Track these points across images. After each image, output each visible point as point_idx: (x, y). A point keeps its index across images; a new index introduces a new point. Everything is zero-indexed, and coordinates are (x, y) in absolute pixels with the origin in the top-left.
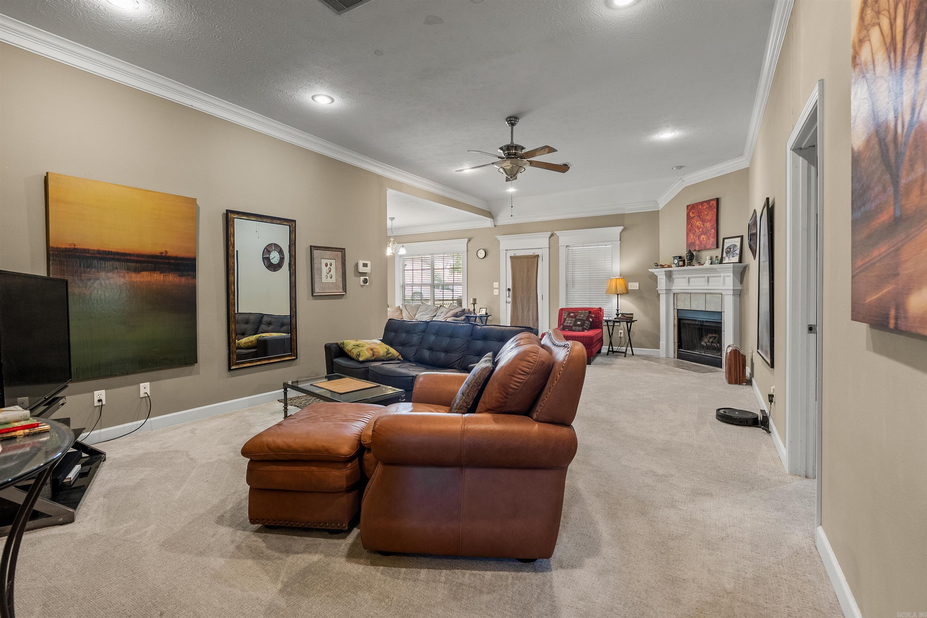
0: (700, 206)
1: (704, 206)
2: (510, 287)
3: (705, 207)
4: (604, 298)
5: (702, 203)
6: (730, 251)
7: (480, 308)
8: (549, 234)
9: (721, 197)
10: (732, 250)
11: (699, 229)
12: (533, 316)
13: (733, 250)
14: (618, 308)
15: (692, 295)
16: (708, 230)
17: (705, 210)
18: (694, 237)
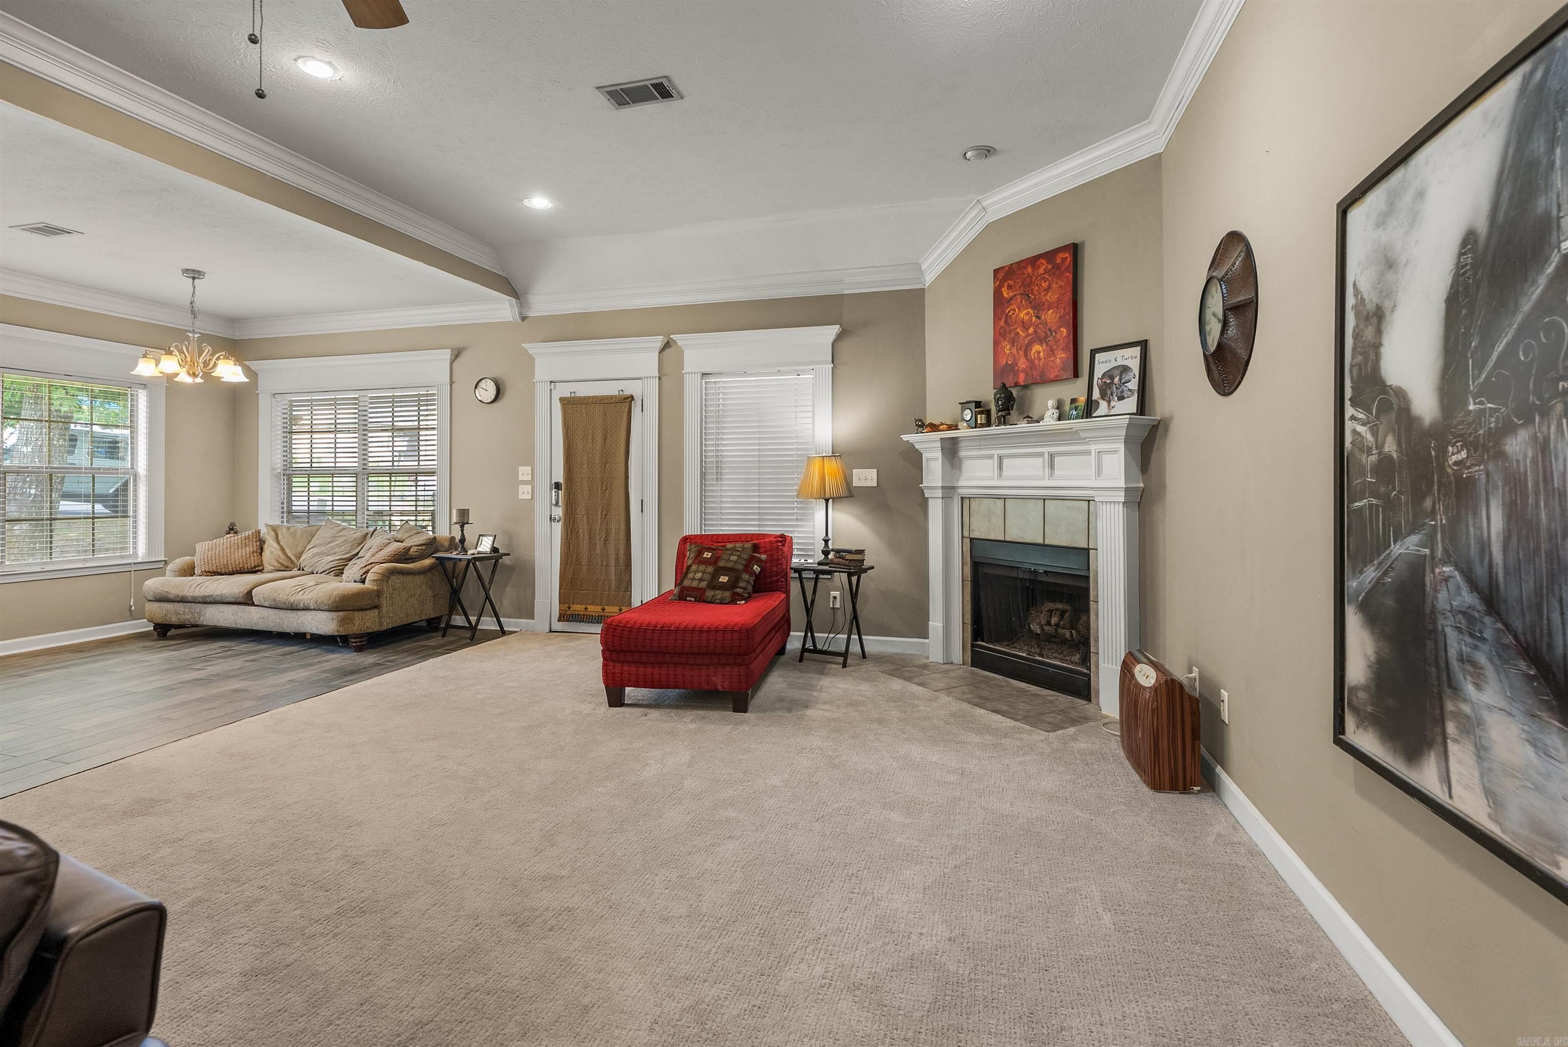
0: (1030, 270)
1: (1040, 267)
2: (559, 477)
3: (1041, 271)
4: (793, 508)
5: (1033, 261)
6: (1112, 383)
7: (481, 535)
8: (658, 341)
9: (1083, 243)
10: (1116, 380)
11: (1027, 329)
12: (617, 554)
13: (1120, 380)
14: (827, 535)
15: (1008, 502)
16: (1050, 330)
17: (1043, 278)
18: (1014, 351)
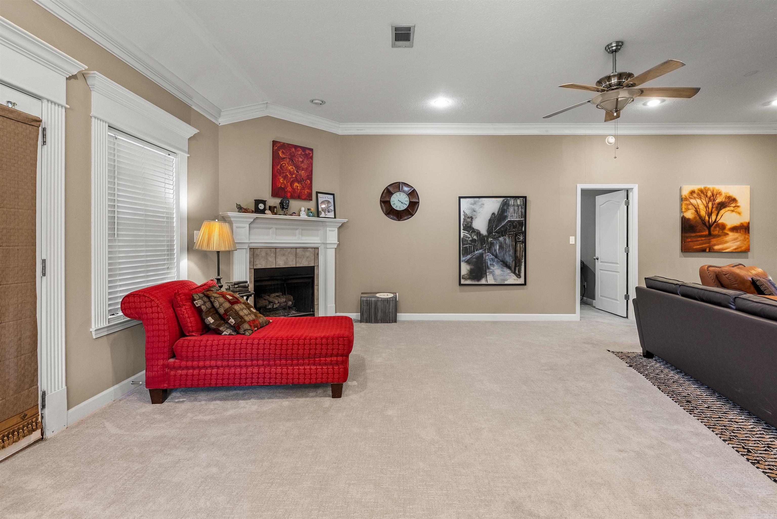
0: (294, 150)
1: (298, 151)
3: (299, 153)
5: (295, 147)
11: (292, 175)
13: (326, 206)
15: (278, 250)
16: (303, 179)
17: (300, 157)
18: (285, 182)
